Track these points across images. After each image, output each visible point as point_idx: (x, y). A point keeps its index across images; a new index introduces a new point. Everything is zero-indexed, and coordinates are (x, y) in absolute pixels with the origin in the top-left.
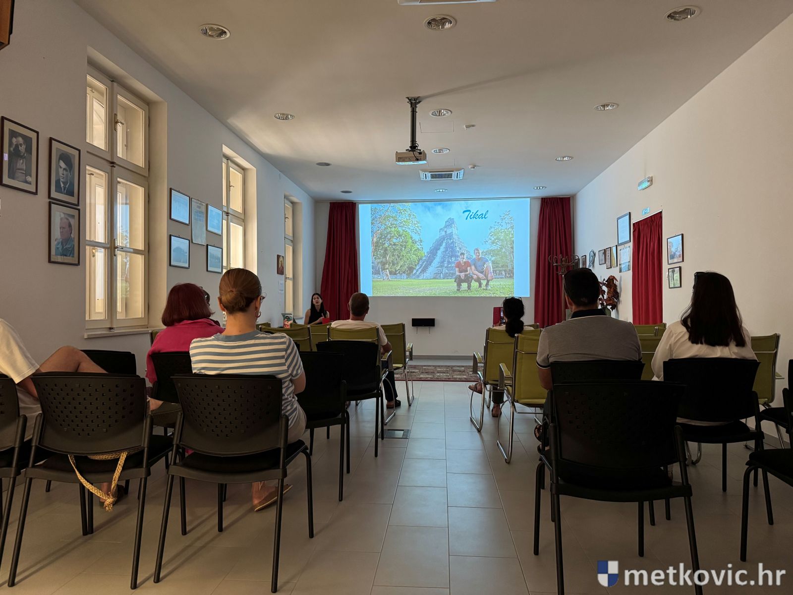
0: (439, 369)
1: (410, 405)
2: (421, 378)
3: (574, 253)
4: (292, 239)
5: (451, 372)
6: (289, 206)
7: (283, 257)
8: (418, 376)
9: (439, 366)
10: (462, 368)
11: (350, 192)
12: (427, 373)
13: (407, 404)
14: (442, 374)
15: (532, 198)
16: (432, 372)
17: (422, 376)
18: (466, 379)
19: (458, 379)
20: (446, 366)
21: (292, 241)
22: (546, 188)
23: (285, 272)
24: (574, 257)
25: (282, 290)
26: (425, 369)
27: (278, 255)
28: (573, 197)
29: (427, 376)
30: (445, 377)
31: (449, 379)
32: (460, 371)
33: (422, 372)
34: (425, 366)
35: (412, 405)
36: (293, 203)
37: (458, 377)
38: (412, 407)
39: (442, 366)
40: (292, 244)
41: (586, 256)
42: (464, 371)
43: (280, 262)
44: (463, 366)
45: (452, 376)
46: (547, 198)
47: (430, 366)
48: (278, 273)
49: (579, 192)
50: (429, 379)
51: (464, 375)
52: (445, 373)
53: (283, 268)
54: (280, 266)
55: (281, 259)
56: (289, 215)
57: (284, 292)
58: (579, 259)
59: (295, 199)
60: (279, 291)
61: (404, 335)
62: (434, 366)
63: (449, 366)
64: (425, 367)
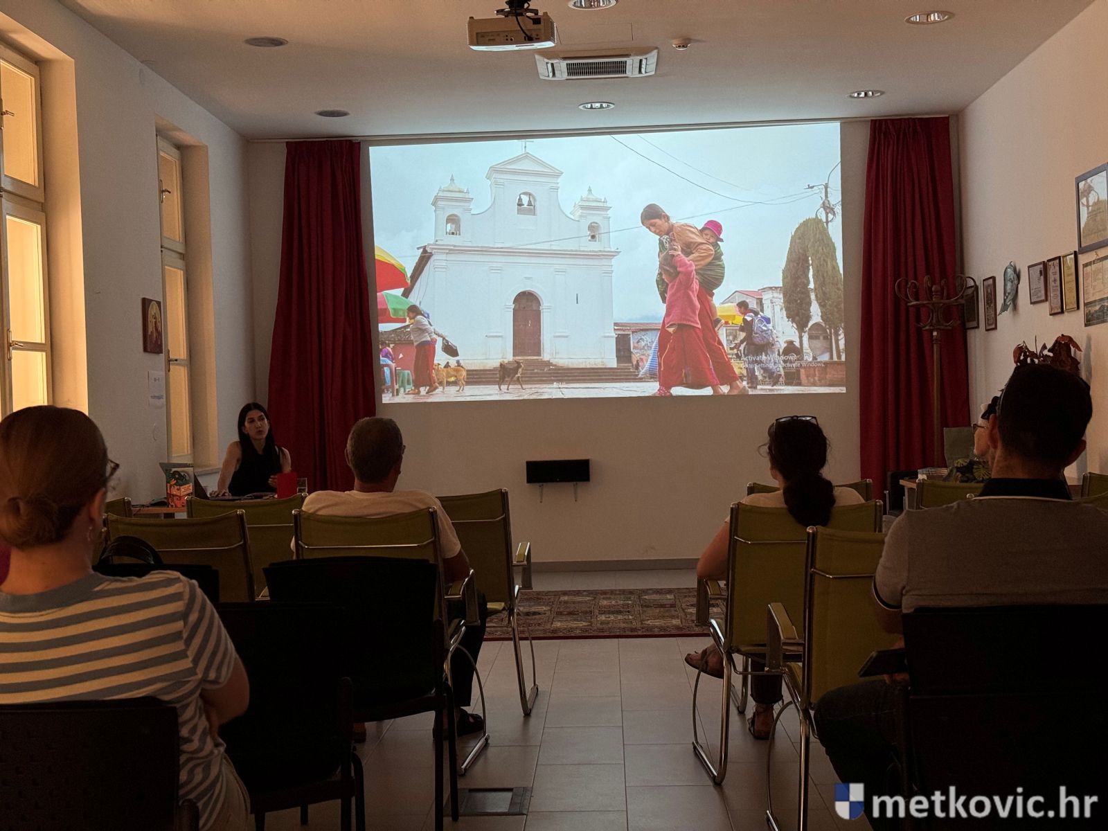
0: (605, 602)
1: (527, 714)
2: (555, 631)
3: (962, 270)
4: (180, 249)
5: (637, 608)
6: (171, 155)
7: (159, 303)
8: (548, 626)
9: (604, 593)
10: (669, 597)
11: (344, 114)
12: (570, 613)
13: (520, 712)
14: (612, 617)
15: (847, 123)
16: (585, 613)
17: (558, 624)
18: (678, 628)
19: (656, 631)
20: (623, 592)
21: (183, 256)
22: (882, 93)
23: (167, 345)
24: (963, 280)
25: (159, 398)
26: (566, 602)
27: (144, 300)
28: (957, 115)
29: (573, 624)
30: (623, 625)
31: (632, 630)
32: (662, 606)
33: (560, 613)
34: (565, 593)
35: (534, 712)
36: (181, 148)
37: (657, 623)
38: (533, 720)
39: (612, 592)
40: (180, 263)
41: (994, 278)
42: (672, 606)
43: (150, 319)
44: (670, 591)
45: (642, 621)
46: (886, 120)
47: (578, 593)
48: (145, 350)
49: (972, 102)
50: (578, 632)
51: (673, 617)
52: (620, 612)
53: (159, 334)
54: (151, 328)
55: (153, 310)
56: (174, 184)
57: (164, 400)
58: (976, 288)
59: (186, 138)
60: (152, 401)
61: (506, 523)
62: (590, 593)
63: (631, 592)
64: (566, 598)
